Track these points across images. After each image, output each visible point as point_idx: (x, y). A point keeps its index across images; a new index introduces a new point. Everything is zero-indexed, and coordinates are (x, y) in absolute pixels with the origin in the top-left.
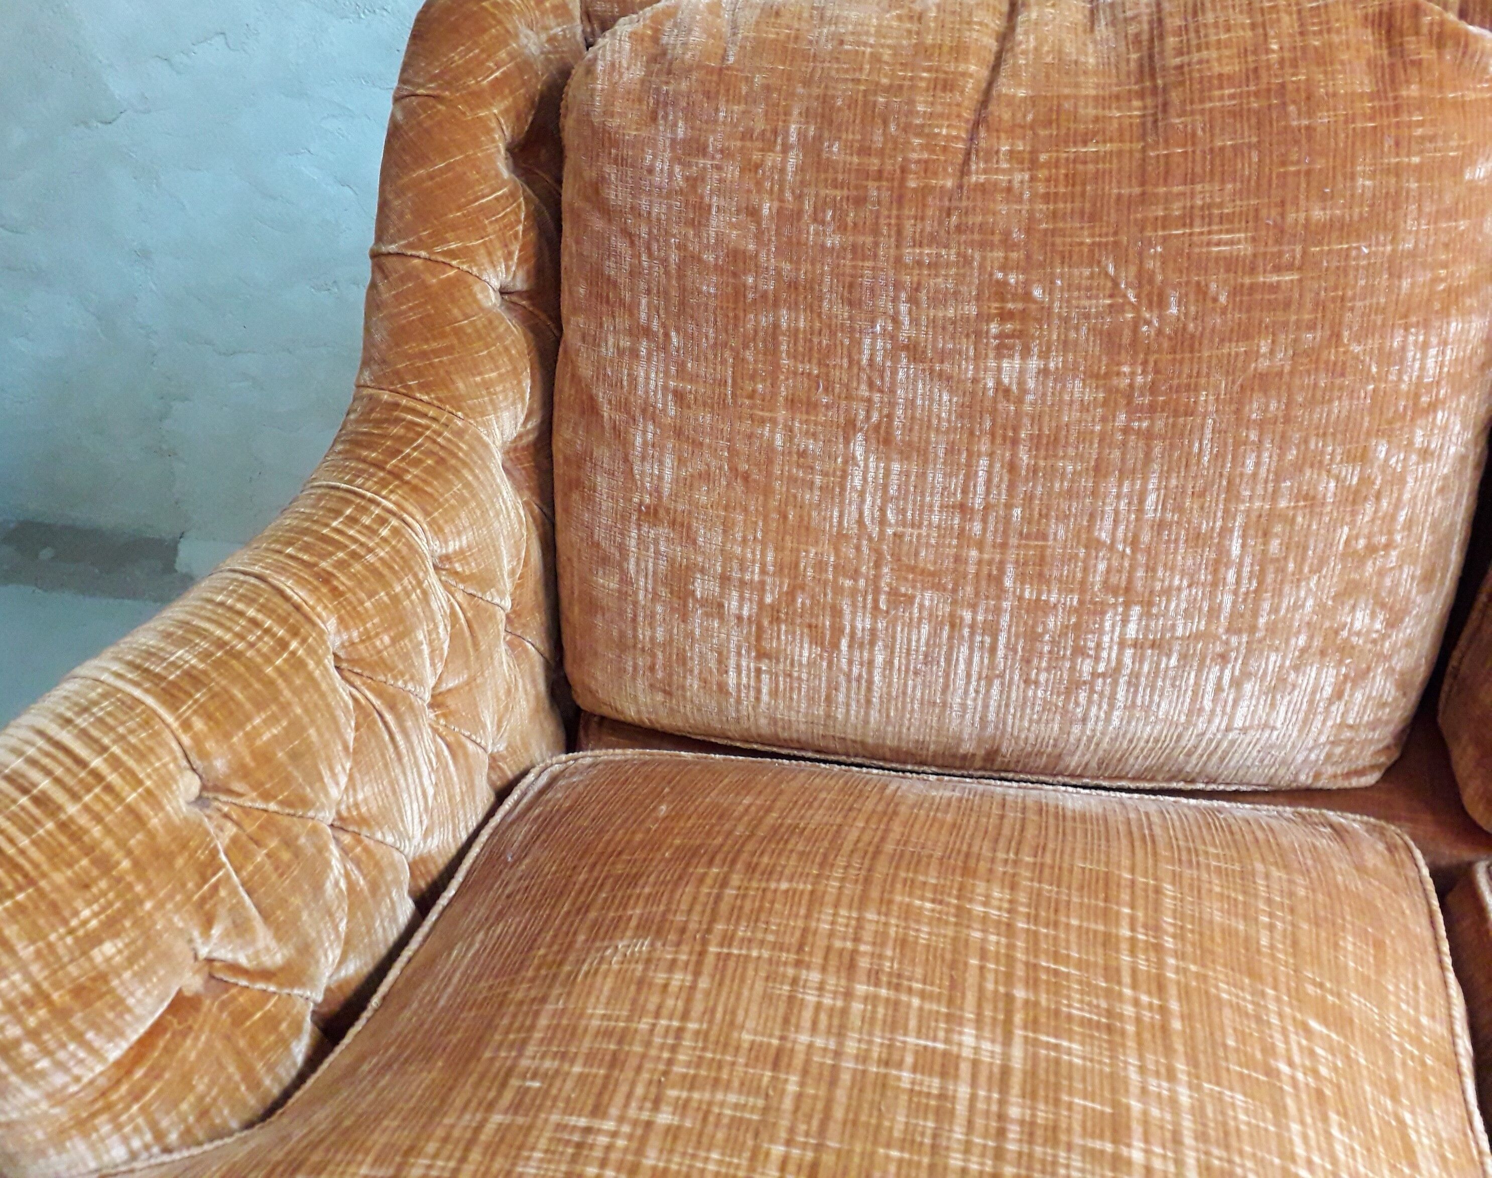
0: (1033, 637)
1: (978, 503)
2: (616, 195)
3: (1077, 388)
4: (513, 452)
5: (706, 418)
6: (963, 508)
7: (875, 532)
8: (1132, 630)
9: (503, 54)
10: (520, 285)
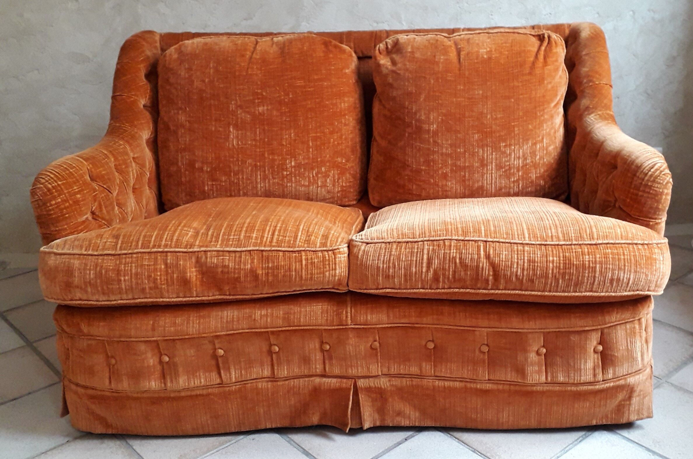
0: (272, 167)
1: (258, 138)
2: (172, 80)
3: (275, 113)
4: (147, 142)
5: (196, 126)
6: (255, 140)
7: (237, 147)
8: (293, 164)
9: (143, 55)
10: (148, 104)
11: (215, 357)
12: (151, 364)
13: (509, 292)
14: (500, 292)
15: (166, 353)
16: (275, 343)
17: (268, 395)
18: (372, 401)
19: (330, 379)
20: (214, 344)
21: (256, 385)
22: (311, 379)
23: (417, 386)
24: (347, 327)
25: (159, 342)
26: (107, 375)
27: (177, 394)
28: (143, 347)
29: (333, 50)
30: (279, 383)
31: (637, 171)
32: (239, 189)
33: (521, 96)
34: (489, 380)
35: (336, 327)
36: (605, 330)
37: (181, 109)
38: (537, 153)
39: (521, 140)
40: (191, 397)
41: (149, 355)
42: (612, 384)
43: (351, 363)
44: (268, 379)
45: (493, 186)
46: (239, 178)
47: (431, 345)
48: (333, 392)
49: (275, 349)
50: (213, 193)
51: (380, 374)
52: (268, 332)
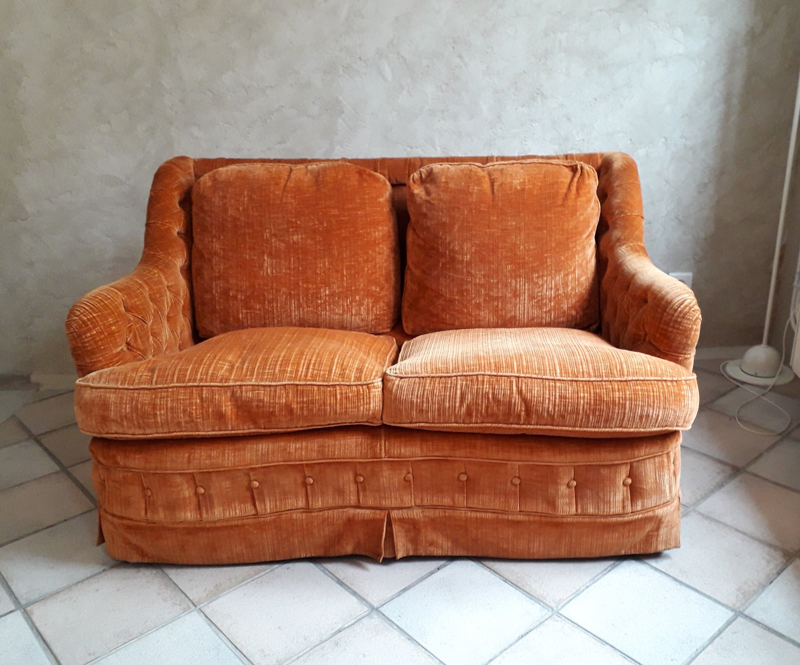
0: (307, 296)
1: (292, 267)
2: (206, 208)
3: (309, 241)
4: (182, 270)
5: (230, 254)
6: (289, 268)
7: (271, 275)
8: (327, 292)
9: (177, 181)
10: (183, 232)
11: (250, 488)
12: (187, 496)
13: (541, 427)
14: (531, 427)
15: (201, 484)
16: (310, 475)
17: (303, 525)
18: (406, 532)
19: (364, 511)
20: (249, 476)
21: (291, 516)
22: (345, 510)
23: (450, 517)
24: (381, 459)
25: (195, 475)
26: (143, 506)
27: (213, 525)
28: (179, 479)
29: (368, 178)
30: (313, 514)
31: (666, 308)
32: (273, 317)
33: (553, 228)
34: (520, 511)
35: (370, 460)
36: (634, 464)
37: (215, 236)
38: (569, 284)
39: (553, 271)
40: (226, 527)
41: (185, 486)
42: (640, 516)
43: (385, 494)
44: (302, 510)
45: (526, 316)
46: (273, 306)
47: (464, 478)
48: (367, 522)
49: (309, 481)
50: (247, 321)
51: (413, 505)
52: (302, 465)
